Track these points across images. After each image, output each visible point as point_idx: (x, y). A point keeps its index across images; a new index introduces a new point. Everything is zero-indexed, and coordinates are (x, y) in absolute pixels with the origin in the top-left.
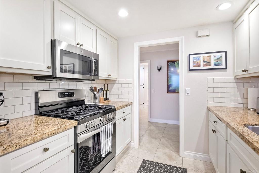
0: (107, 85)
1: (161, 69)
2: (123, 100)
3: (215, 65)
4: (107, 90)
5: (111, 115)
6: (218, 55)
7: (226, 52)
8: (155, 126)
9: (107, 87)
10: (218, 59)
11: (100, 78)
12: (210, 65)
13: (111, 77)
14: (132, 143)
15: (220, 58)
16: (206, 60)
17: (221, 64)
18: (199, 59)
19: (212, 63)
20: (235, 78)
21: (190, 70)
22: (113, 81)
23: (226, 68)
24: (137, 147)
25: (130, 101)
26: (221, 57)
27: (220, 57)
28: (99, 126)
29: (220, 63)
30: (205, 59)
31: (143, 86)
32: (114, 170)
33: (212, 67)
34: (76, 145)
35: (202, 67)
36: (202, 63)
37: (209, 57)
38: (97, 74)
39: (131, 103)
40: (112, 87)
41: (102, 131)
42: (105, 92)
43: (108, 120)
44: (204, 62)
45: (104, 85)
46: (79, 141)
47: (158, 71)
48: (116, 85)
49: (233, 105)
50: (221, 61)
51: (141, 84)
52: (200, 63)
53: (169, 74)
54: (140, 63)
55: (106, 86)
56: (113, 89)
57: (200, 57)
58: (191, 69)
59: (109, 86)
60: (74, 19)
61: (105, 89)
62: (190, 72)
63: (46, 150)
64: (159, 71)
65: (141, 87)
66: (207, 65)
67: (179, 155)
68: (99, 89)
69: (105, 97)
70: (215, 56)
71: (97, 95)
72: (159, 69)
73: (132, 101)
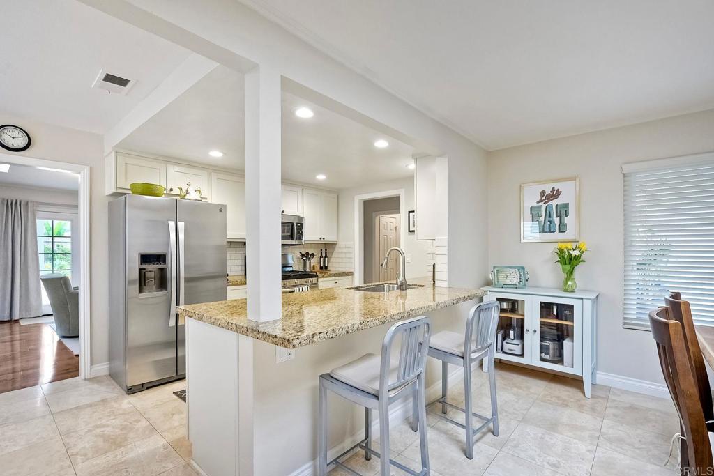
0: (326, 250)
4: (326, 256)
9: (326, 253)
11: (305, 242)
13: (325, 240)
28: (293, 286)
38: (300, 239)
42: (322, 259)
45: (321, 250)
48: (336, 250)
56: (333, 255)
59: (328, 251)
62: (410, 233)
69: (322, 265)
71: (307, 261)
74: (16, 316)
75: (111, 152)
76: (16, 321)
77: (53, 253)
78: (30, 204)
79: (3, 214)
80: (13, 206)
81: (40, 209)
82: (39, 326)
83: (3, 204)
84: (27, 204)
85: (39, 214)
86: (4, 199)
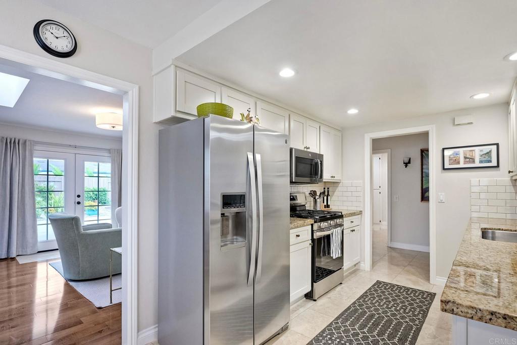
0: (328, 188)
1: (409, 162)
2: (350, 208)
3: (481, 162)
4: (328, 195)
5: (338, 221)
6: (486, 149)
7: (497, 145)
8: (398, 253)
9: (328, 191)
10: (485, 154)
11: (324, 180)
12: (474, 162)
13: (335, 179)
14: (362, 265)
15: (489, 153)
16: (468, 156)
17: (490, 161)
18: (457, 154)
19: (477, 160)
20: (511, 180)
21: (444, 169)
22: (336, 184)
23: (498, 166)
24: (369, 270)
25: (359, 209)
26: (490, 151)
27: (488, 151)
28: (328, 228)
29: (489, 159)
30: (466, 154)
31: (379, 191)
32: (341, 283)
33: (477, 164)
34: (313, 240)
35: (462, 165)
36: (462, 160)
37: (471, 152)
38: (321, 177)
39: (361, 211)
40: (334, 192)
41: (332, 234)
42: (325, 198)
43: (337, 226)
44: (465, 158)
45: (324, 188)
46: (315, 237)
47: (404, 166)
48: (340, 188)
49: (509, 216)
50: (490, 157)
51: (376, 186)
52: (459, 160)
53: (424, 170)
54: (373, 153)
55: (326, 190)
56: (335, 194)
57: (459, 152)
58: (445, 167)
59: (330, 190)
60: (302, 124)
61: (326, 194)
62: (444, 171)
63: (298, 236)
64: (406, 167)
65: (376, 192)
66: (469, 162)
67: (429, 282)
68: (321, 193)
69: (325, 204)
70: (481, 151)
71: (318, 200)
72: (406, 164)
73: (362, 210)
74: (13, 255)
75: (170, 66)
76: (13, 259)
77: (48, 191)
78: (27, 143)
79: (2, 152)
80: (12, 144)
81: (37, 148)
82: (34, 264)
83: (2, 141)
84: (25, 142)
85: (35, 153)
86: (3, 138)
